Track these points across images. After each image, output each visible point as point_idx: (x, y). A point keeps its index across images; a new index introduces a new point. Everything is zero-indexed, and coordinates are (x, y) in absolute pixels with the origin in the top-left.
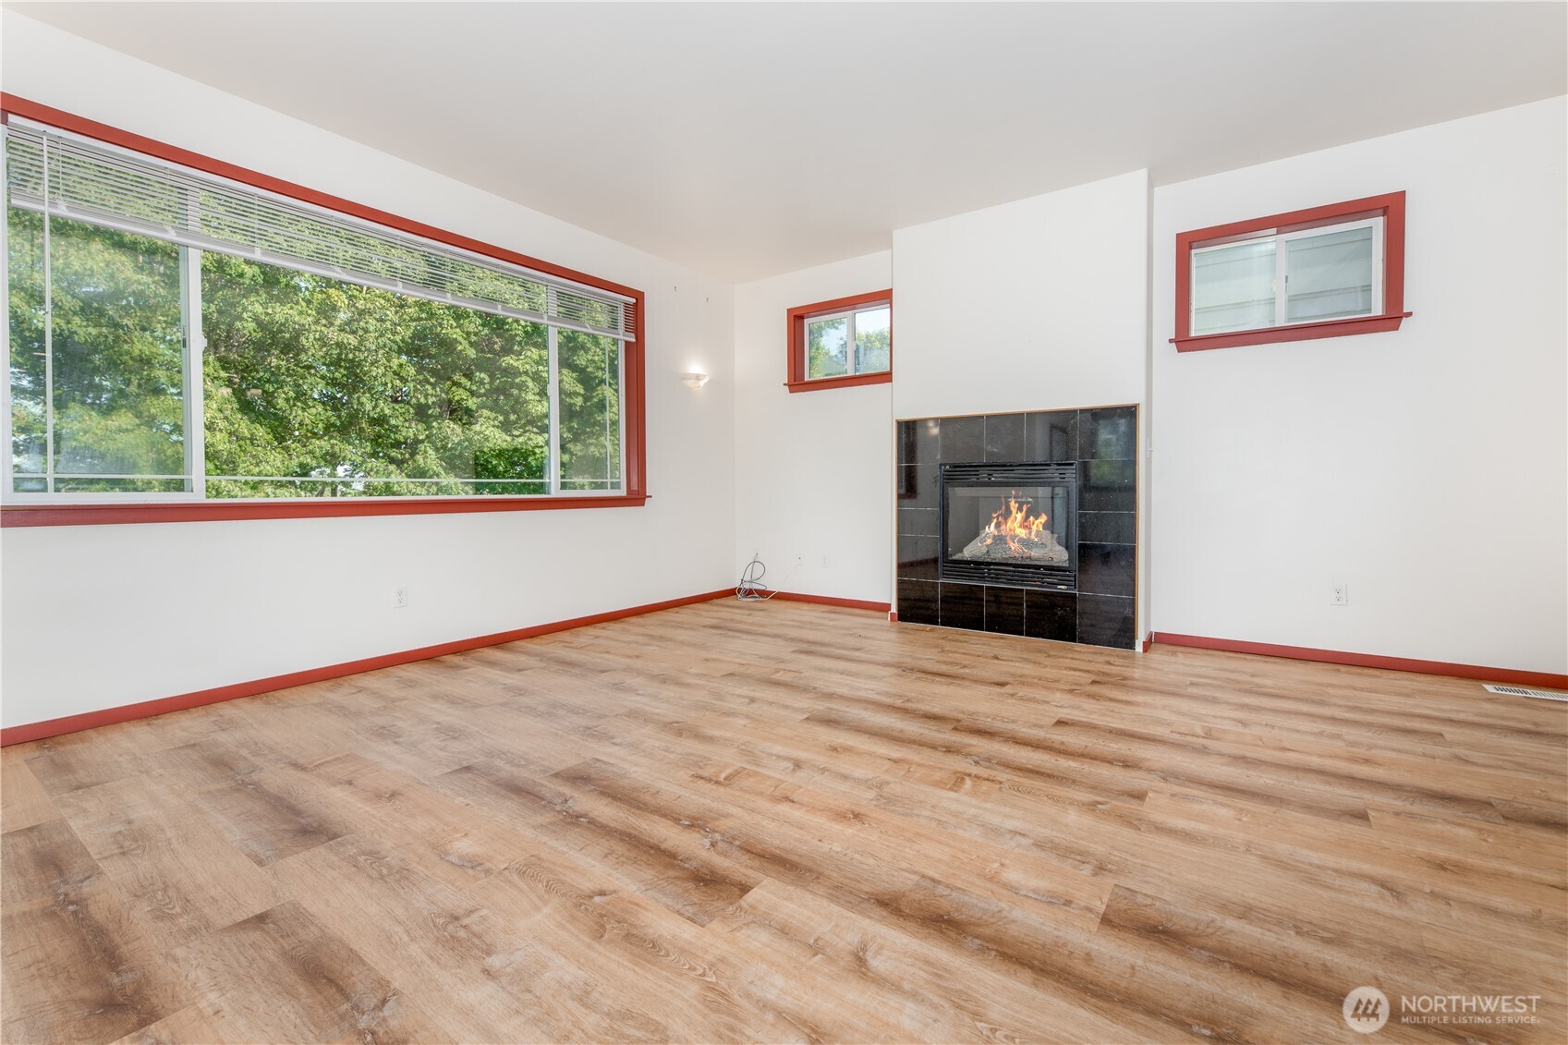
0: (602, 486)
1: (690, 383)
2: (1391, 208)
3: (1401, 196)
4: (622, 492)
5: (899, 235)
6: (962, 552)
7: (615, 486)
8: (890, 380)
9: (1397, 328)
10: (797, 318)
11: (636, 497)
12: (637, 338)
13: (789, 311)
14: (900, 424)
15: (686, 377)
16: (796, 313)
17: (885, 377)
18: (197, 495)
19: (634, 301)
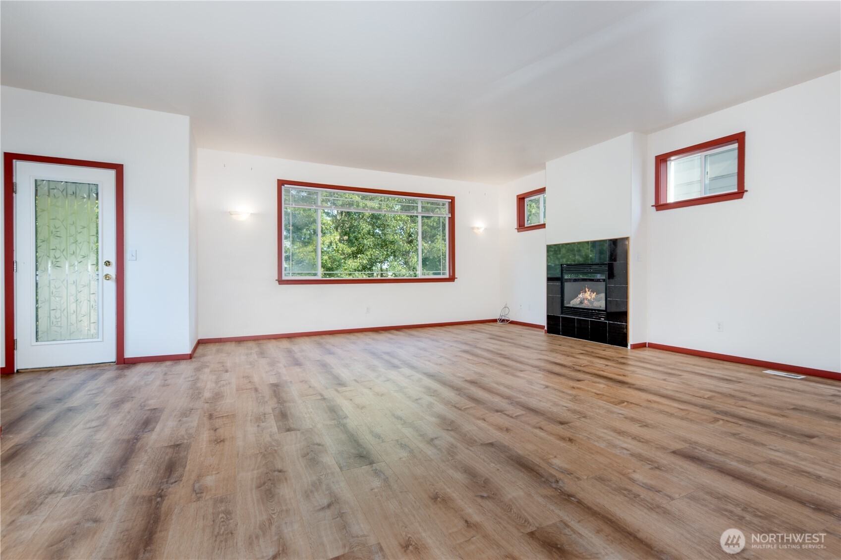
0: (439, 274)
1: (476, 231)
2: (739, 139)
3: (743, 134)
4: (447, 276)
5: (547, 164)
6: (570, 303)
7: (444, 274)
8: (545, 227)
9: (742, 197)
10: (521, 199)
11: (452, 279)
12: (452, 215)
13: (517, 196)
14: (547, 246)
15: (473, 228)
16: (520, 197)
17: (543, 226)
18: (319, 277)
19: (450, 200)
